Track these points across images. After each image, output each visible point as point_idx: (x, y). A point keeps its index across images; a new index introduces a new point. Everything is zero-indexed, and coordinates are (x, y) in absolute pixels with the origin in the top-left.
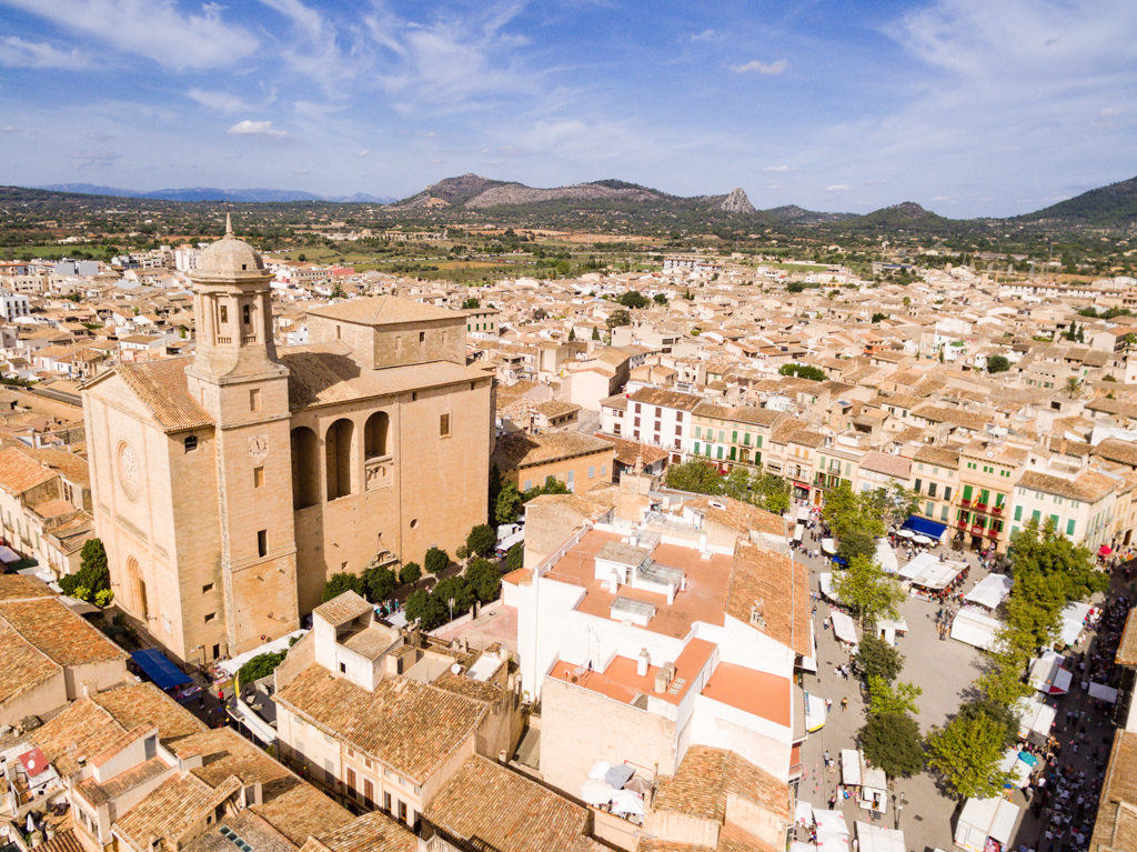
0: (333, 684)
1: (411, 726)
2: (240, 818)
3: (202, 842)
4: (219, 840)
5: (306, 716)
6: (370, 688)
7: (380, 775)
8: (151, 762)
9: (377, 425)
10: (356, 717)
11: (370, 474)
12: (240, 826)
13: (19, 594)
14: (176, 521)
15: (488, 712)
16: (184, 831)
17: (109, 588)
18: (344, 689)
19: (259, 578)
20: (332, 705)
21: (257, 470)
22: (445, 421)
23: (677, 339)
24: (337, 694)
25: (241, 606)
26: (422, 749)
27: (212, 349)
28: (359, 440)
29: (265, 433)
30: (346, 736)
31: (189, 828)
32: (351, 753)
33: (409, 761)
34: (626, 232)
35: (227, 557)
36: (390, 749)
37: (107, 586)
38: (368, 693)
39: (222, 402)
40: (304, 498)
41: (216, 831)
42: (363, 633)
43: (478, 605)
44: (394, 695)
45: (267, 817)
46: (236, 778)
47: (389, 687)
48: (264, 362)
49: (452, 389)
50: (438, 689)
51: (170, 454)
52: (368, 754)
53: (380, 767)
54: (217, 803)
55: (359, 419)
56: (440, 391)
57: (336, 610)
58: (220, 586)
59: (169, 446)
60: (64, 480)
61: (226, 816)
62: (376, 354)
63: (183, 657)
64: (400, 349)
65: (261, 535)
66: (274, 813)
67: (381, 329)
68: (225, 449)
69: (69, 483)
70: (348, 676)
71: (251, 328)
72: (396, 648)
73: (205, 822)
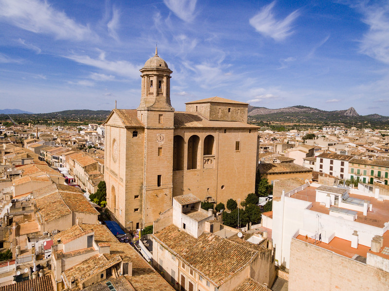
0: (179, 234)
1: (215, 256)
2: (118, 279)
3: (96, 287)
4: (105, 287)
5: (164, 245)
6: (196, 237)
7: (197, 280)
8: (89, 249)
9: (209, 140)
10: (188, 249)
11: (206, 161)
12: (117, 283)
13: (70, 191)
14: (126, 165)
15: (258, 255)
16: (87, 278)
17: (106, 201)
18: (184, 236)
19: (156, 195)
20: (177, 242)
21: (160, 148)
22: (238, 144)
23: (334, 144)
24: (180, 237)
25: (148, 207)
26: (220, 268)
27: (146, 97)
28: (202, 146)
29: (164, 134)
30: (182, 256)
31: (90, 277)
32: (183, 267)
33: (213, 273)
34: (306, 122)
35: (145, 183)
36: (203, 266)
37: (105, 200)
38: (195, 239)
39: (148, 117)
40: (177, 166)
41: (104, 283)
42: (195, 213)
43: (250, 224)
44: (208, 241)
45: (132, 282)
46: (119, 257)
47: (205, 237)
48: (165, 104)
49: (241, 131)
50: (230, 241)
51: (127, 137)
52: (192, 266)
53: (197, 275)
54: (107, 267)
55: (202, 136)
56: (236, 131)
57: (184, 199)
58: (141, 197)
59: (127, 133)
60: (99, 163)
61: (112, 277)
62: (210, 114)
63: (124, 226)
64: (220, 114)
65: (159, 177)
66: (136, 281)
67: (213, 104)
68: (147, 137)
69: (100, 164)
70: (186, 231)
71: (161, 90)
72: (210, 219)
73: (100, 276)
